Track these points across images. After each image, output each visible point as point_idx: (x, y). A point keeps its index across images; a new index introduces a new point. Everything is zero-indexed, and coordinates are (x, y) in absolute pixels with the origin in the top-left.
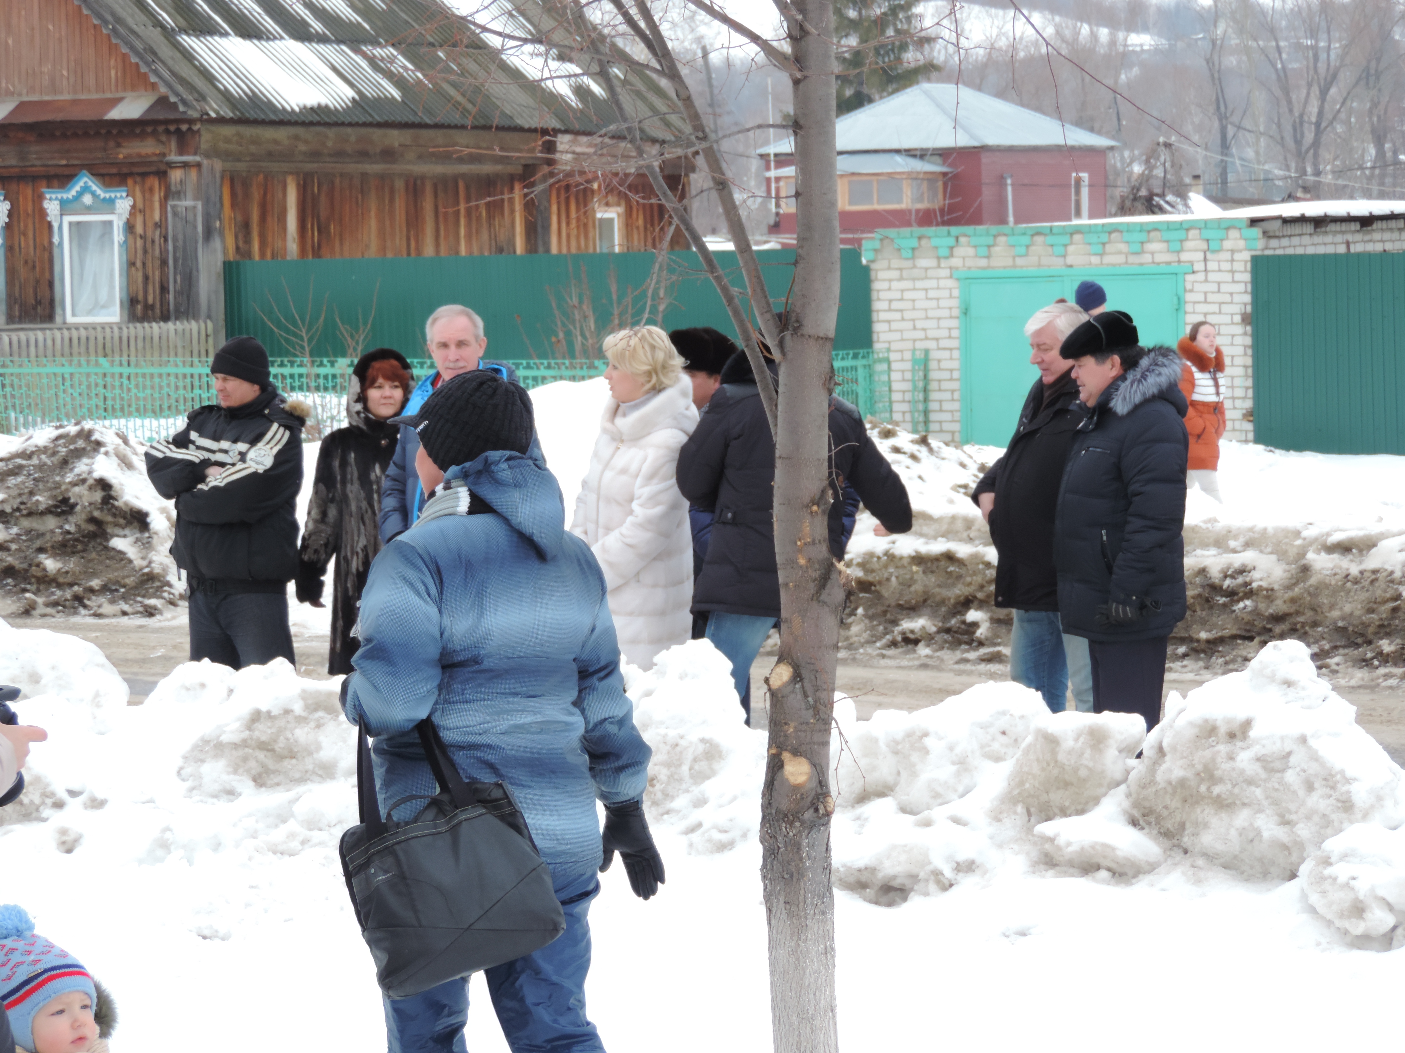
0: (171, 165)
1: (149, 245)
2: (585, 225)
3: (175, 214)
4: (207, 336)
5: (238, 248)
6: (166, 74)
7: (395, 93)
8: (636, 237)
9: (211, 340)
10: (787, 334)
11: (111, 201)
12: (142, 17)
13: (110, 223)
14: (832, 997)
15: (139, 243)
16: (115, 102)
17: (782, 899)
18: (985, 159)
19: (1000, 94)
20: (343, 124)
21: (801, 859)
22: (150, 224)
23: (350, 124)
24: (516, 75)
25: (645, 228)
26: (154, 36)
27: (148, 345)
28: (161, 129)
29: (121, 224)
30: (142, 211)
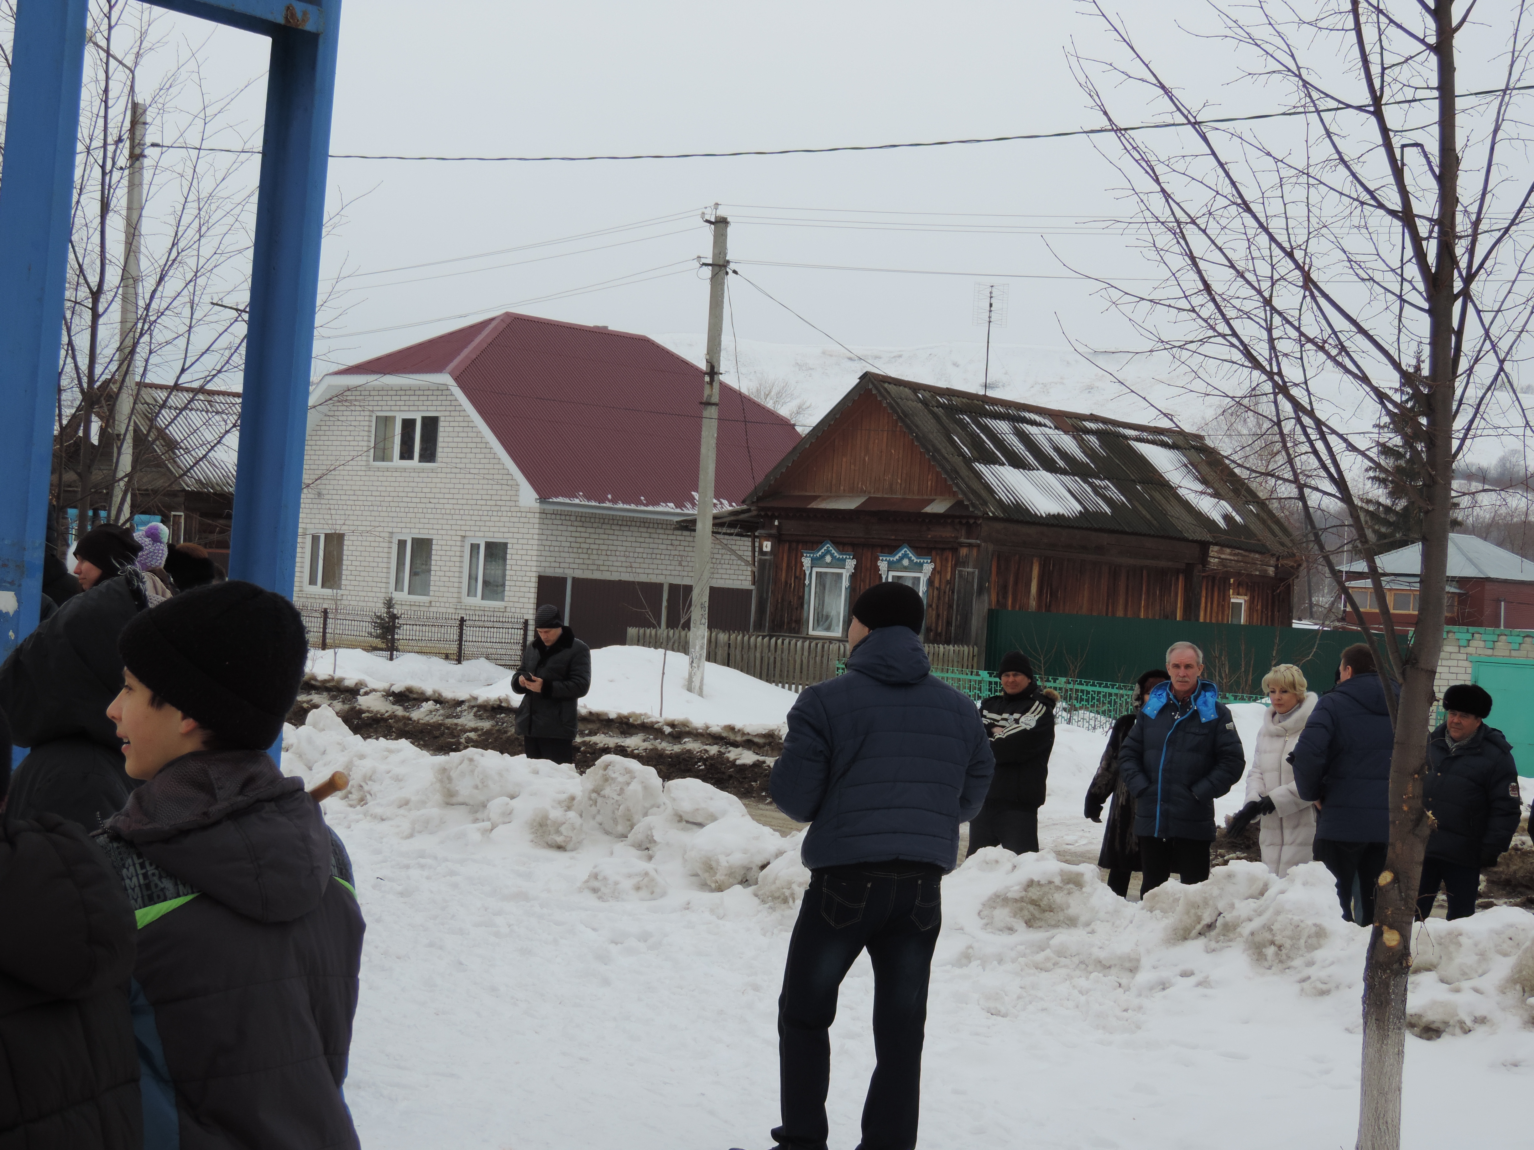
0: (961, 545)
1: (942, 594)
2: (1223, 606)
3: (961, 576)
4: (973, 656)
5: (998, 601)
6: (963, 486)
7: (1108, 510)
8: (1255, 616)
9: (975, 659)
10: (1408, 666)
11: (921, 565)
12: (951, 449)
13: (919, 578)
14: (1400, 1082)
15: (936, 592)
16: (930, 502)
17: (1374, 1017)
18: (1488, 586)
19: (1500, 544)
20: (1073, 527)
21: (1389, 993)
22: (943, 581)
23: (1077, 528)
24: (1186, 505)
25: (1262, 612)
26: (957, 461)
27: (935, 659)
28: (957, 521)
29: (925, 579)
30: (940, 573)
